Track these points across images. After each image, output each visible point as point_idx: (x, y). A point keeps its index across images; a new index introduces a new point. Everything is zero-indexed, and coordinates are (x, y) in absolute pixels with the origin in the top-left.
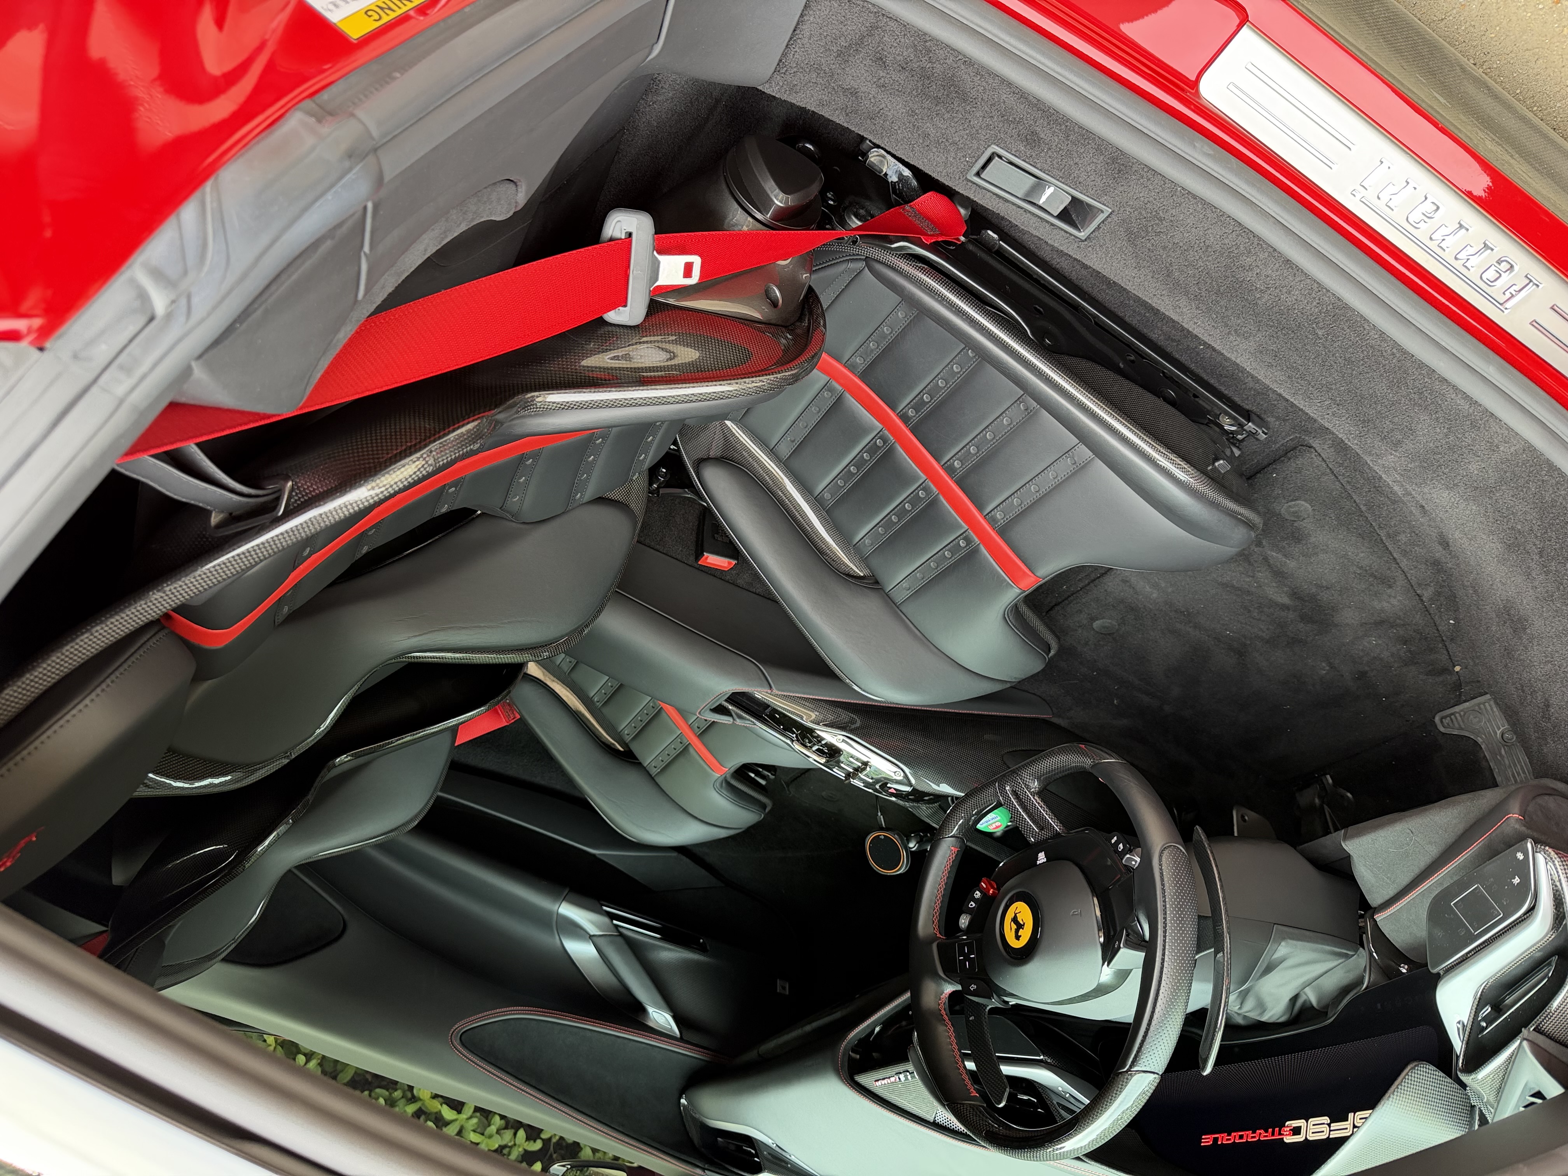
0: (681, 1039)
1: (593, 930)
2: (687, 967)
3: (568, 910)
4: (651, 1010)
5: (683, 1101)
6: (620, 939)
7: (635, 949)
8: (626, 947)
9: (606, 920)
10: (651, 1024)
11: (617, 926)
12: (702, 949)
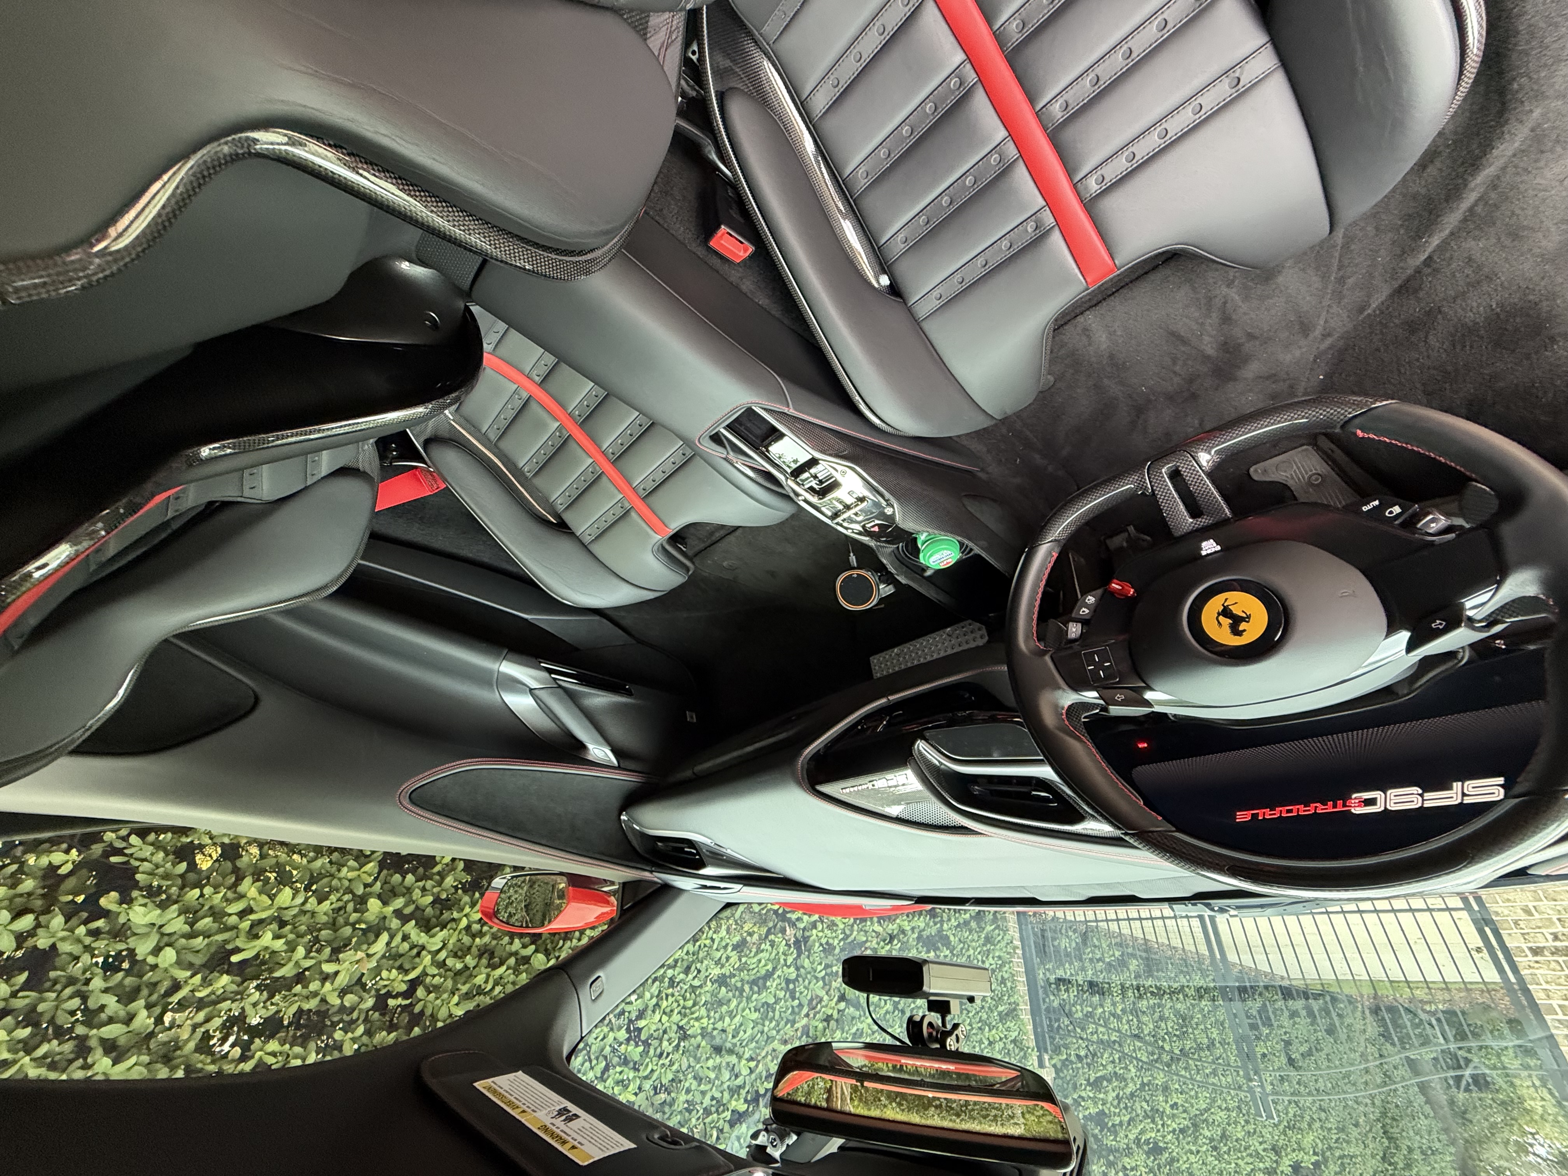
0: (619, 768)
1: (534, 685)
2: (617, 709)
3: (509, 668)
4: (590, 746)
5: (623, 817)
6: (559, 690)
7: (572, 697)
8: (566, 697)
9: (545, 675)
10: (590, 758)
11: (555, 679)
12: (629, 693)
